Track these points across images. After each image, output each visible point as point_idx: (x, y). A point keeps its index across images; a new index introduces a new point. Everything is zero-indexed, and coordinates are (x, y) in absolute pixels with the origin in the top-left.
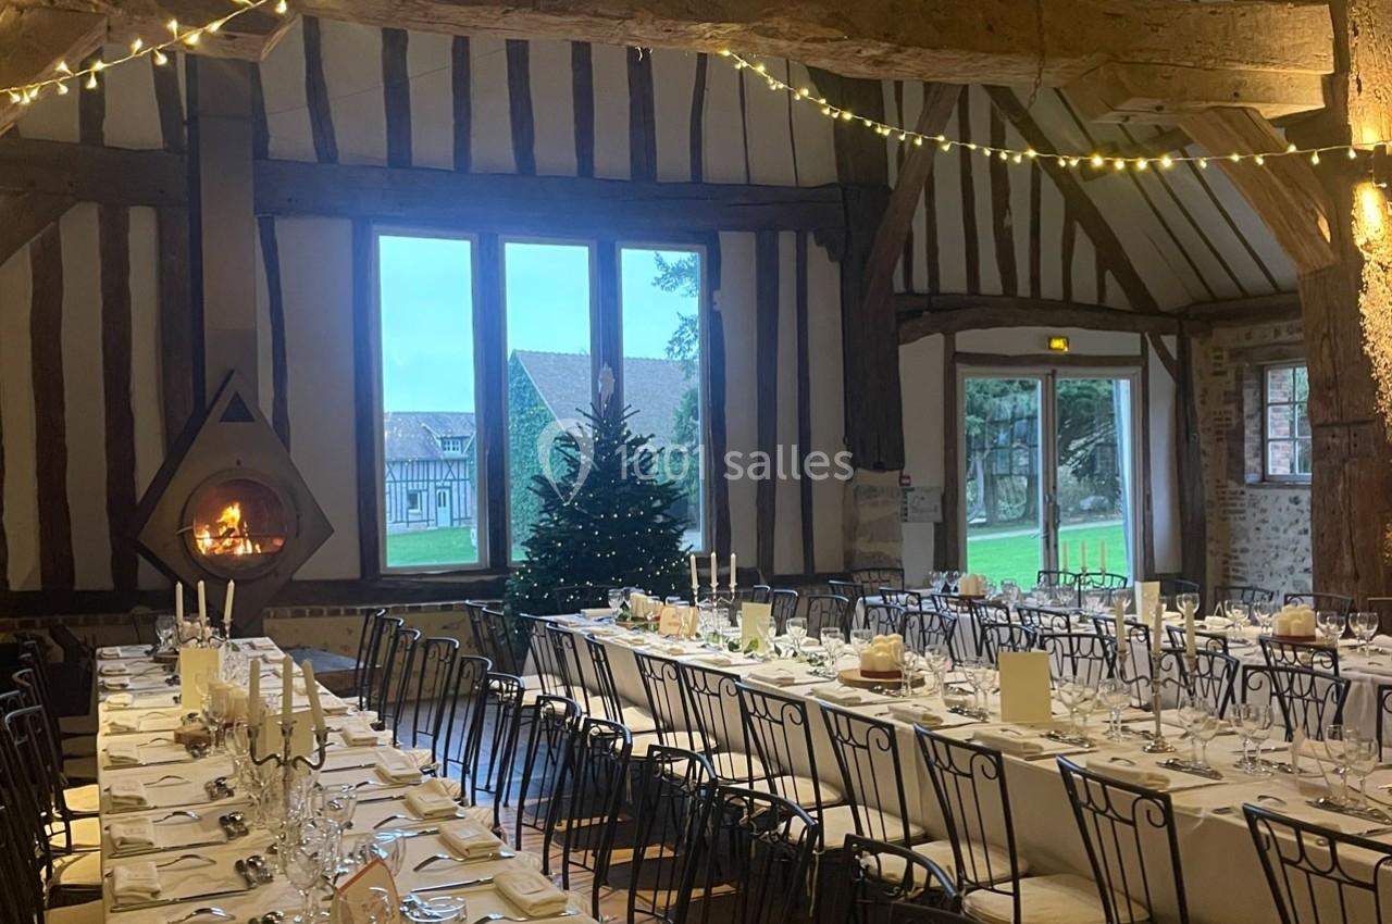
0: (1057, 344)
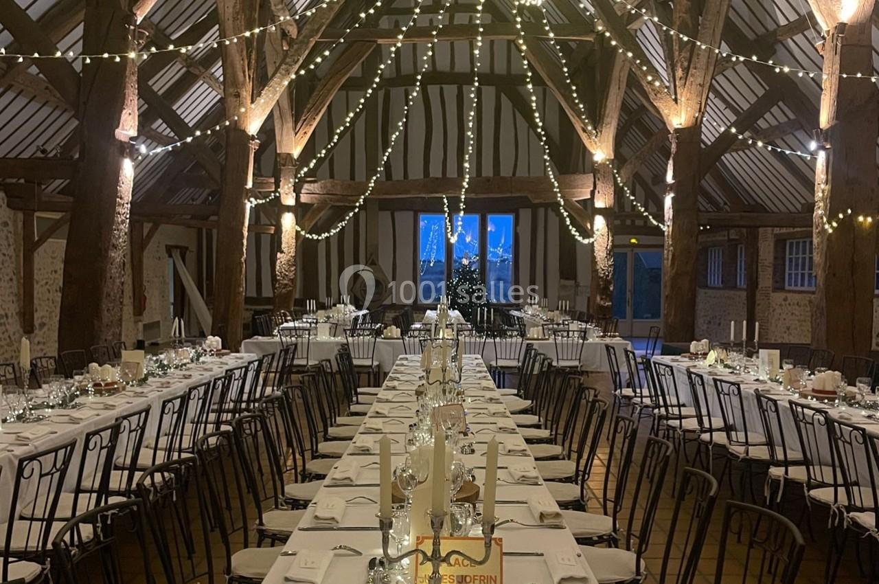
0: (633, 241)
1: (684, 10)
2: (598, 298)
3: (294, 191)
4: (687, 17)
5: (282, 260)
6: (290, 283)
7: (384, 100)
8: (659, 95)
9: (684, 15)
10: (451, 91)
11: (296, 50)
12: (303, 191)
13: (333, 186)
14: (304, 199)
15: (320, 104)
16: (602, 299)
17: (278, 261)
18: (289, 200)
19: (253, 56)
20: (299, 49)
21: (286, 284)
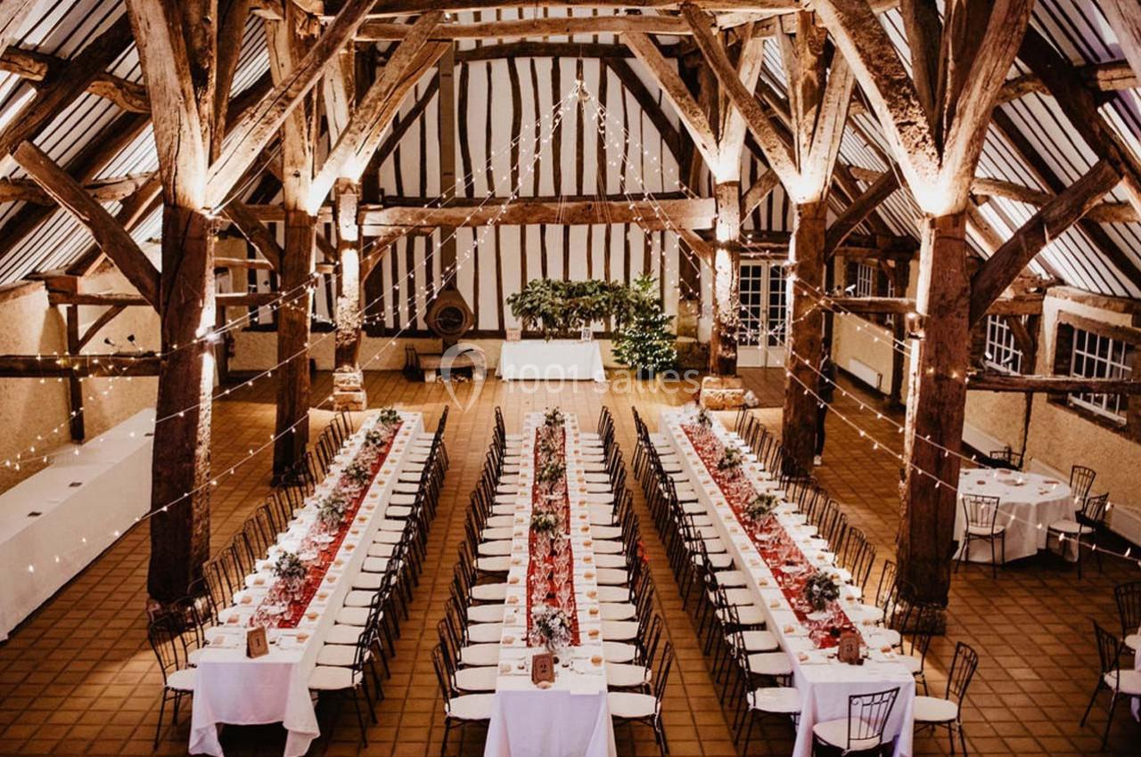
1: (809, 66)
2: (720, 348)
3: (356, 223)
4: (813, 75)
5: (344, 306)
6: (353, 333)
7: (461, 76)
8: (779, 164)
9: (810, 72)
10: (544, 65)
11: (362, 117)
12: (366, 222)
13: (402, 216)
14: (367, 232)
15: (386, 118)
16: (724, 349)
17: (339, 308)
18: (349, 232)
19: (313, 123)
20: (366, 114)
21: (349, 335)
